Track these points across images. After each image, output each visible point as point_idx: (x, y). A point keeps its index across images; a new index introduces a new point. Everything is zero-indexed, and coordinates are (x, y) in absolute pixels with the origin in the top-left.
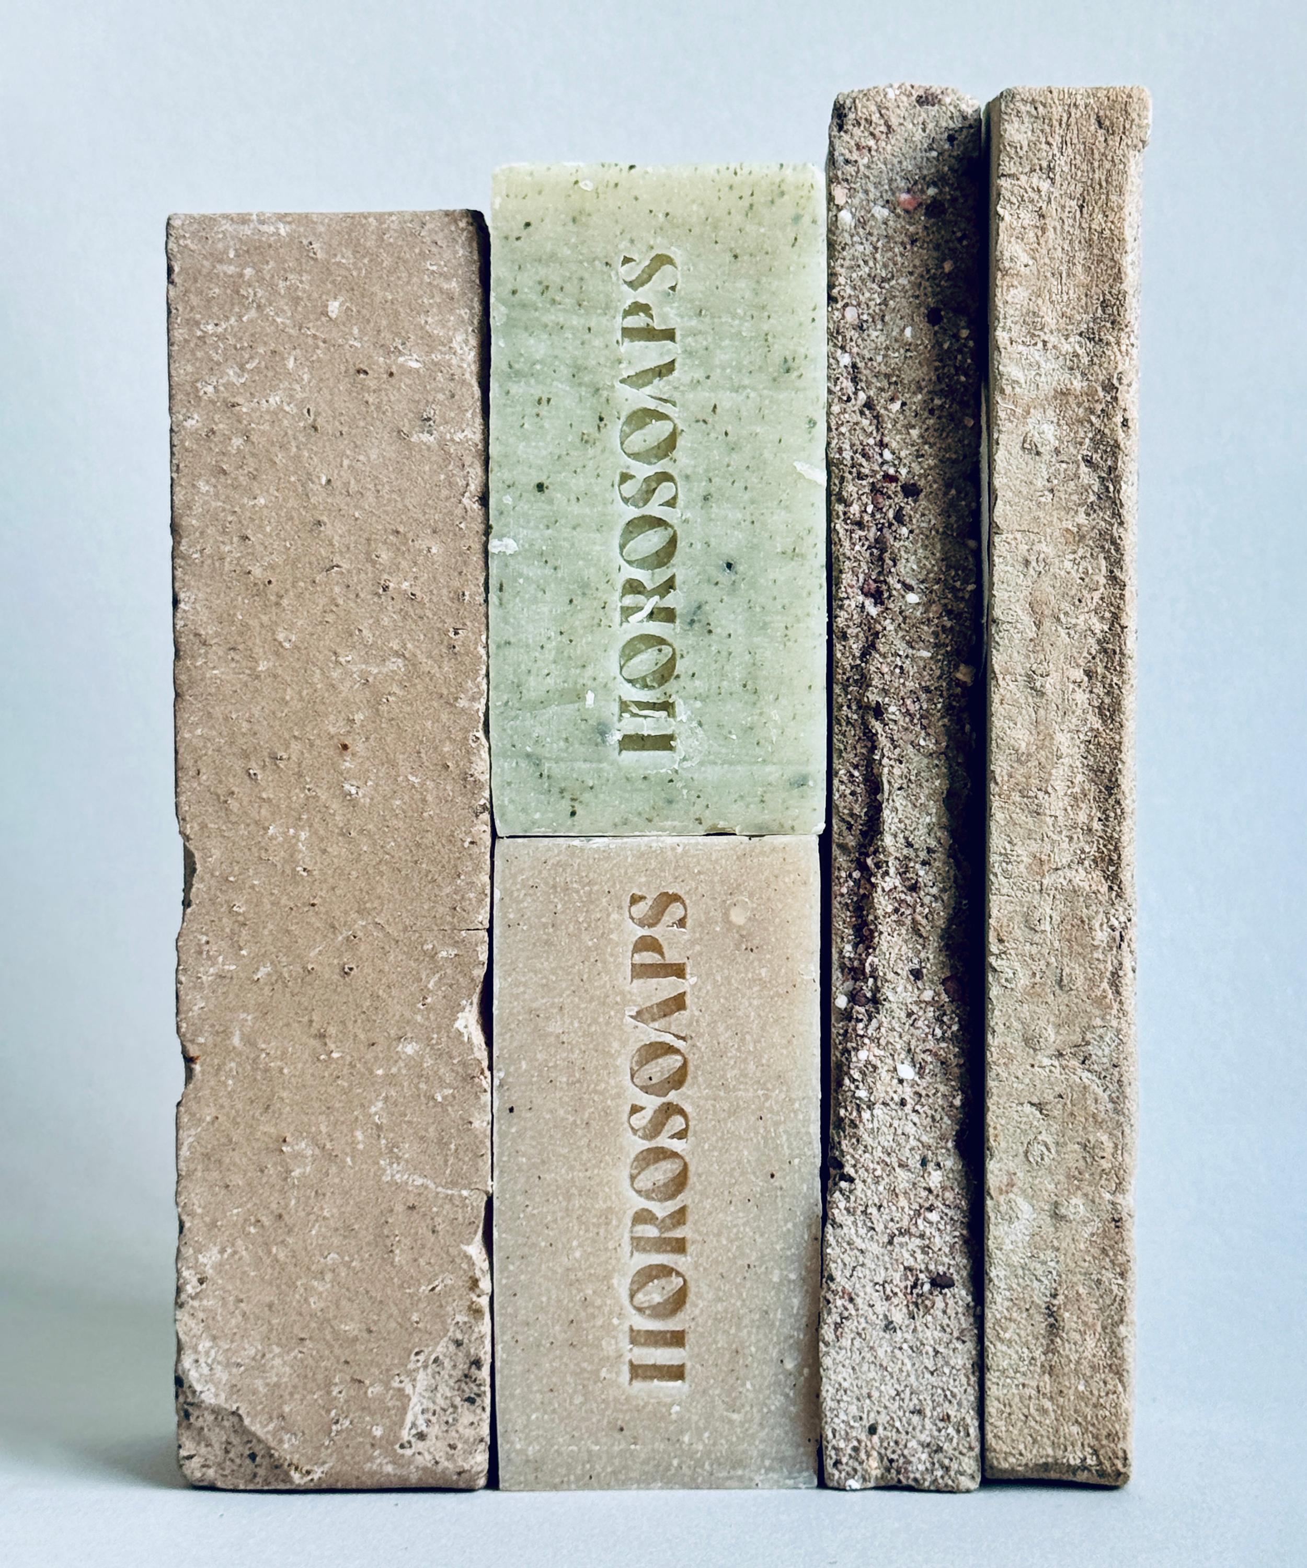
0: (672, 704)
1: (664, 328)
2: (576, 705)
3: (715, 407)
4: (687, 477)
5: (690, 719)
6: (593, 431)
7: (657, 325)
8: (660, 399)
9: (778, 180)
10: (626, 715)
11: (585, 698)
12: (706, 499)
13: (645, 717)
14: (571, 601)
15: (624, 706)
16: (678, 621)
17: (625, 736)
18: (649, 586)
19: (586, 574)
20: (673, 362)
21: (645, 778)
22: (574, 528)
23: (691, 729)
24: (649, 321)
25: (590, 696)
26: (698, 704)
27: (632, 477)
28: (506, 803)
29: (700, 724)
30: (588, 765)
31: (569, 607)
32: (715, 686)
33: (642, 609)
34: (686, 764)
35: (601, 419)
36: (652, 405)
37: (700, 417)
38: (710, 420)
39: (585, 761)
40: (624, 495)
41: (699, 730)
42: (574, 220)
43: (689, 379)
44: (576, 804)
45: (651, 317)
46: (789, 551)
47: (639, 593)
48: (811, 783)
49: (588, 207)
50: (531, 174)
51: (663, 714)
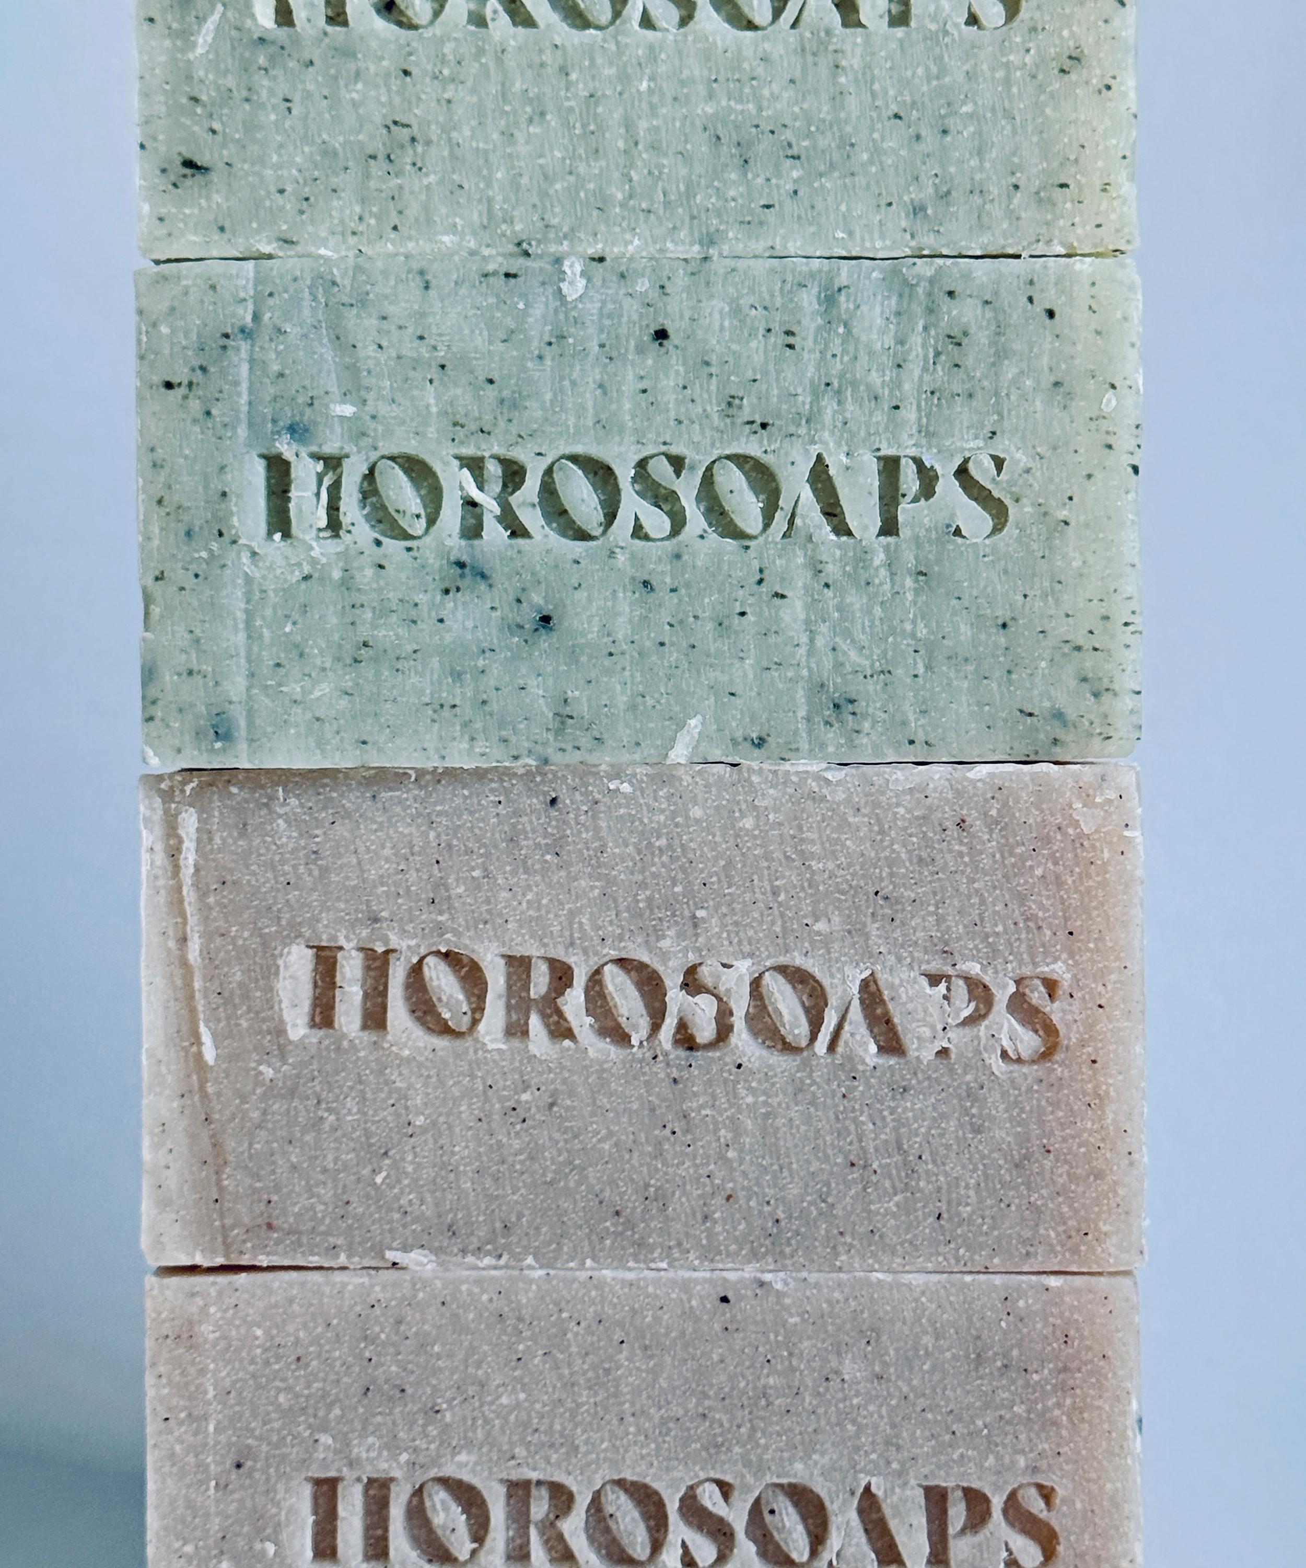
0: (337, 536)
1: (900, 518)
2: (335, 389)
3: (783, 597)
4: (678, 556)
5: (314, 562)
6: (746, 415)
7: (905, 511)
8: (793, 515)
9: (1116, 687)
10: (320, 467)
11: (343, 402)
12: (646, 583)
13: (318, 495)
14: (491, 381)
15: (333, 463)
16: (463, 543)
17: (287, 464)
18: (515, 500)
19: (532, 404)
20: (849, 533)
21: (224, 494)
22: (601, 386)
23: (299, 564)
24: (909, 498)
25: (348, 410)
26: (337, 574)
27: (678, 473)
28: (184, 283)
29: (306, 578)
30: (245, 408)
31: (482, 378)
32: (363, 599)
33: (481, 488)
34: (245, 559)
35: (764, 426)
36: (785, 502)
37: (766, 575)
38: (764, 588)
39: (250, 403)
40: (651, 462)
41: (297, 575)
42: (1057, 384)
43: (824, 558)
44: (183, 390)
45: (915, 500)
46: (568, 710)
47: (505, 486)
48: (218, 745)
49: (1078, 405)
50: (1125, 319)
51: (323, 523)
